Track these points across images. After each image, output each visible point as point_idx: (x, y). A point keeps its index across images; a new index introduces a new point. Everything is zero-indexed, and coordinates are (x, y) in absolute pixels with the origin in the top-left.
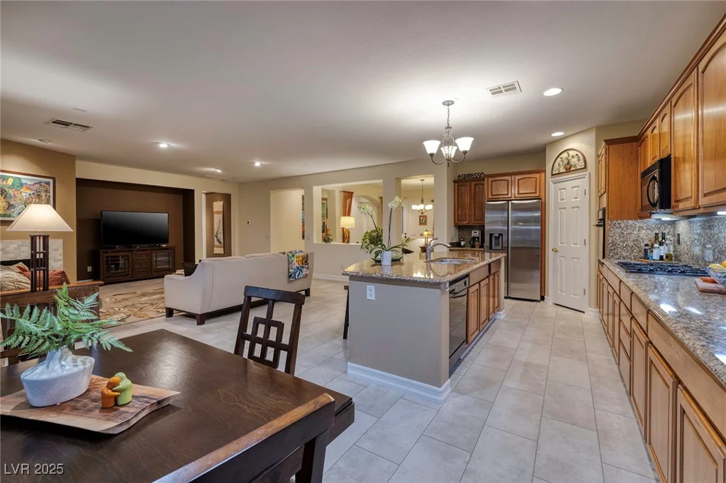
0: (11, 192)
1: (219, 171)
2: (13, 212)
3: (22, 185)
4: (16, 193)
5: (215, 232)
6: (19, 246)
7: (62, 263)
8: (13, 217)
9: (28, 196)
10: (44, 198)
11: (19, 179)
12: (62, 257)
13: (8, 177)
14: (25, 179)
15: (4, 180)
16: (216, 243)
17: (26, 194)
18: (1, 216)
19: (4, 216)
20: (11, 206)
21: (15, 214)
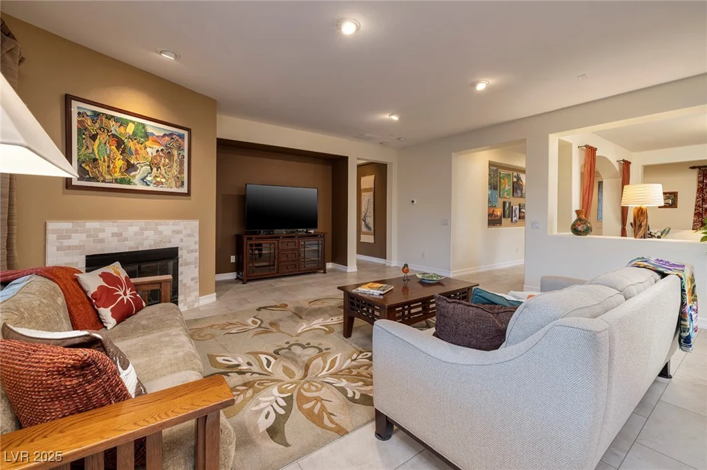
0: (131, 145)
1: (395, 118)
2: (134, 176)
3: (147, 136)
4: (138, 146)
5: (363, 214)
6: (142, 229)
7: (197, 254)
8: (136, 185)
9: (155, 154)
10: (176, 158)
11: (144, 126)
12: (197, 247)
13: (128, 122)
14: (151, 127)
15: (121, 125)
16: (364, 229)
17: (152, 150)
18: (116, 181)
19: (122, 181)
20: (130, 167)
21: (137, 180)
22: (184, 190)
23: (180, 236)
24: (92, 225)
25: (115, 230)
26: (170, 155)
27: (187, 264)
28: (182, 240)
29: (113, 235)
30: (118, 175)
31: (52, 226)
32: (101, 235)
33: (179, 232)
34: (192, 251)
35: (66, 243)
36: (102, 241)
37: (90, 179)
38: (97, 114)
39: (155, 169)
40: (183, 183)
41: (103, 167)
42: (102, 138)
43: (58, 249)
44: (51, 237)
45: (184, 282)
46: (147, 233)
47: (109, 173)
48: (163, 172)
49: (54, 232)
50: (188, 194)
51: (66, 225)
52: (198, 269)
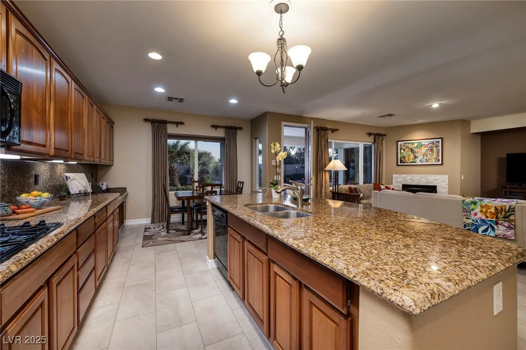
0: (416, 150)
3: (422, 145)
4: (419, 150)
6: (420, 178)
7: (447, 190)
8: (418, 163)
10: (435, 150)
11: (421, 143)
12: (447, 186)
13: (414, 143)
14: (423, 142)
15: (412, 145)
17: (424, 150)
18: (411, 162)
19: (413, 162)
20: (415, 157)
21: (418, 161)
22: (440, 163)
24: (403, 176)
25: (411, 177)
26: (432, 150)
28: (438, 183)
29: (410, 179)
30: (411, 160)
31: (394, 176)
32: (406, 179)
33: (436, 180)
34: (444, 188)
35: (397, 180)
36: (406, 181)
37: (403, 163)
38: (405, 143)
39: (425, 157)
40: (439, 160)
41: (407, 159)
42: (407, 150)
43: (395, 182)
44: (394, 178)
46: (422, 179)
47: (409, 160)
48: (429, 157)
50: (442, 164)
51: (397, 176)
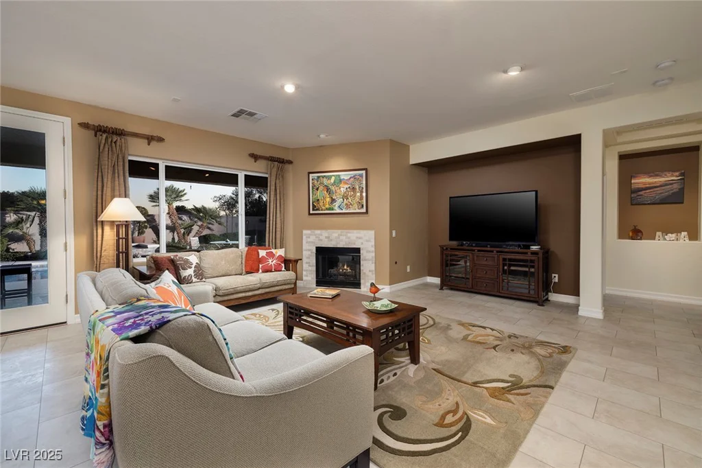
0: (333, 188)
2: (335, 205)
3: (341, 181)
4: (337, 188)
6: (339, 235)
7: (374, 254)
8: (336, 210)
9: (345, 190)
10: (358, 190)
11: (339, 176)
12: (373, 249)
13: (331, 176)
14: (345, 176)
15: (328, 179)
17: (343, 188)
18: (327, 209)
19: (329, 209)
20: (333, 201)
21: (336, 208)
22: (364, 210)
23: (361, 241)
24: (318, 232)
25: (327, 235)
26: (354, 189)
27: (365, 260)
28: (362, 243)
29: (326, 237)
30: (327, 206)
31: (305, 232)
32: (321, 237)
33: (360, 238)
34: (370, 252)
35: (309, 240)
36: (321, 240)
37: (317, 210)
38: (319, 177)
39: (345, 200)
40: (363, 206)
41: (321, 204)
42: (321, 188)
43: (307, 243)
44: (304, 237)
45: (364, 271)
46: (341, 238)
47: (324, 205)
48: (350, 201)
49: (305, 235)
50: (367, 213)
51: (309, 232)
52: (374, 265)
